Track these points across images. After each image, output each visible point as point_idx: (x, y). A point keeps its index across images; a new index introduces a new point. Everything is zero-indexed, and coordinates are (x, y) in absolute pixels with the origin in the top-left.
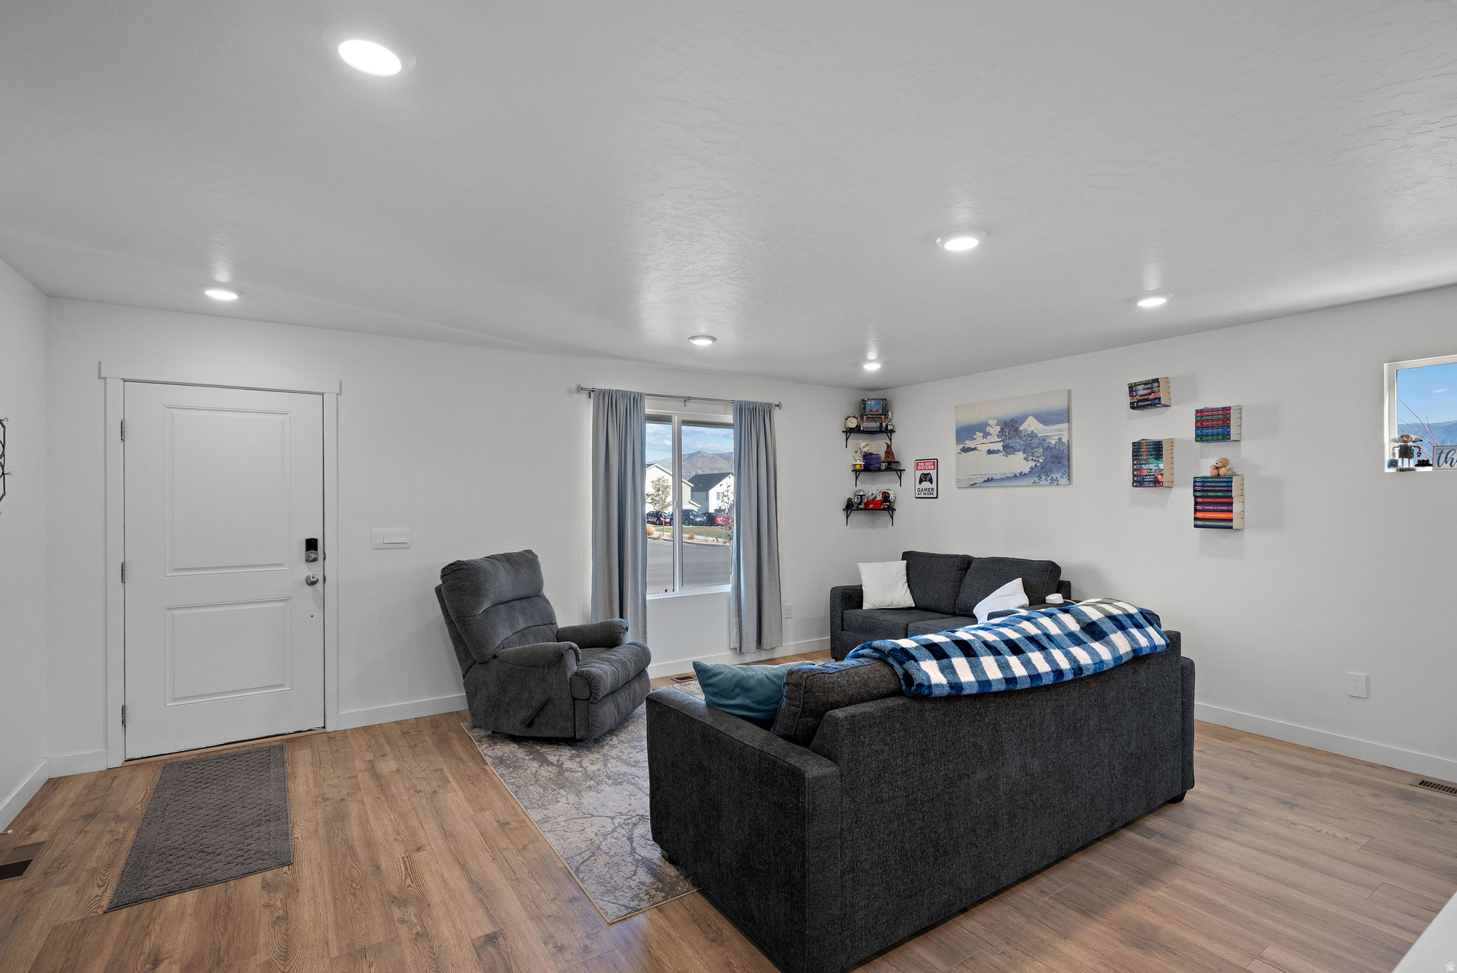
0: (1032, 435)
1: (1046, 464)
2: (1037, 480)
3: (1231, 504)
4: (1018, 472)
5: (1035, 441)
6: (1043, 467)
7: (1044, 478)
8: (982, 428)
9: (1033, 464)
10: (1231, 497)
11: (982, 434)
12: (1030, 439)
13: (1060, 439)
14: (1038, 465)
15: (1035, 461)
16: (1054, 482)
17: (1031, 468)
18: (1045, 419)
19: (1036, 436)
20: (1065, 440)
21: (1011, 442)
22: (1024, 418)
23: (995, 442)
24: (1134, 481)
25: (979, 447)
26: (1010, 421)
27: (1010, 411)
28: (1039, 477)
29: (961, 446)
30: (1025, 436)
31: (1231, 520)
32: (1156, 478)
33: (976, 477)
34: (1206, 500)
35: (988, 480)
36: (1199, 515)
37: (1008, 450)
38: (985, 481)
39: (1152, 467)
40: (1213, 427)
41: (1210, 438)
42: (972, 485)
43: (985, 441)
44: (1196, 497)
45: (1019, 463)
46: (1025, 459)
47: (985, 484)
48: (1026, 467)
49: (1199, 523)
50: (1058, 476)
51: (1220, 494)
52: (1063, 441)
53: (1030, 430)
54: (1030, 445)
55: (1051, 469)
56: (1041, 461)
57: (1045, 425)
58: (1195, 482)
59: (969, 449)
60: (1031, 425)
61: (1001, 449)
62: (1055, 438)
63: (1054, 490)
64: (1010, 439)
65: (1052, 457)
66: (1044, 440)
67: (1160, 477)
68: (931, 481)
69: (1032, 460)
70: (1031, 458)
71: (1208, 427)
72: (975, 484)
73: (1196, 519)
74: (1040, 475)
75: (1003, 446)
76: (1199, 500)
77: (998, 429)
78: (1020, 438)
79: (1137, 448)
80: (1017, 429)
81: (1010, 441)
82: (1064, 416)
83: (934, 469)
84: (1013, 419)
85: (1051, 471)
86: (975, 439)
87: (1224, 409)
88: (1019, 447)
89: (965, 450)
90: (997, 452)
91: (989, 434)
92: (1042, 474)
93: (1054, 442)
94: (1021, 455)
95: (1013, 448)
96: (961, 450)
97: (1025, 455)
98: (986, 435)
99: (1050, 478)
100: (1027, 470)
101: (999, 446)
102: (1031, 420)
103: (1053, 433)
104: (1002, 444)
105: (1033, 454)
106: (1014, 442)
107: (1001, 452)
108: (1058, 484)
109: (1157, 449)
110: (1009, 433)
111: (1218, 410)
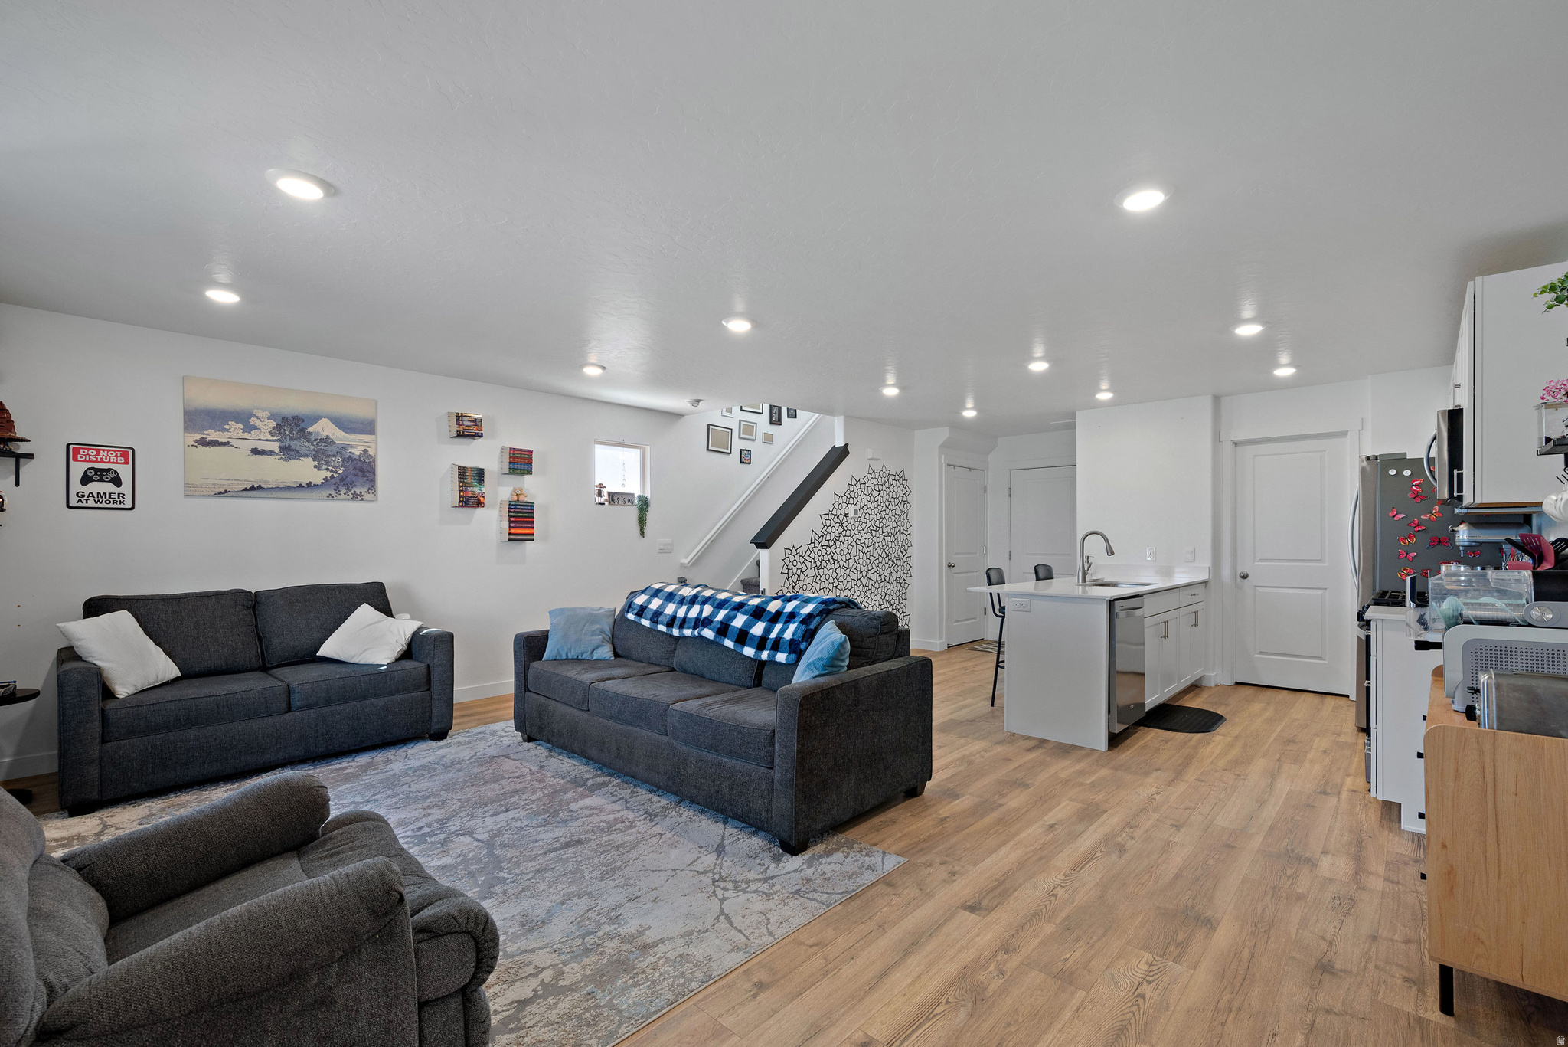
0: (327, 441)
1: (347, 477)
2: (333, 493)
3: (533, 522)
4: (304, 481)
5: (332, 449)
6: (342, 479)
7: (343, 491)
8: (244, 419)
9: (329, 474)
10: (533, 517)
11: (241, 426)
12: (324, 444)
13: (365, 451)
14: (336, 476)
15: (332, 471)
16: (355, 496)
17: (326, 479)
18: (341, 423)
19: (333, 442)
20: (371, 452)
21: (295, 444)
22: (316, 419)
23: (267, 440)
24: (460, 501)
25: (234, 442)
26: (293, 418)
27: (293, 405)
28: (337, 490)
29: (198, 436)
30: (316, 440)
31: (533, 534)
32: (479, 499)
33: (230, 482)
34: (517, 519)
35: (252, 488)
36: (512, 531)
37: (287, 452)
38: (246, 490)
39: (476, 490)
40: (521, 463)
41: (519, 471)
42: (220, 493)
43: (246, 435)
44: (510, 517)
45: (305, 470)
46: (315, 466)
47: (246, 493)
48: (319, 477)
49: (512, 537)
50: (363, 490)
51: (526, 515)
52: (370, 453)
53: (324, 434)
54: (322, 451)
55: (353, 482)
56: (341, 472)
57: (347, 433)
58: (510, 505)
59: (215, 443)
60: (324, 428)
61: (277, 450)
62: (359, 448)
63: (355, 506)
64: (292, 439)
65: (355, 469)
66: (344, 449)
67: (482, 499)
68: (117, 481)
69: (327, 469)
70: (326, 467)
71: (517, 463)
72: (226, 492)
73: (510, 534)
74: (338, 488)
75: (279, 447)
76: (512, 519)
77: (273, 424)
78: (309, 441)
79: (462, 472)
80: (303, 430)
81: (292, 443)
82: (367, 427)
83: (126, 462)
84: (298, 417)
85: (353, 484)
86: (227, 430)
87: (528, 451)
88: (308, 452)
89: (204, 443)
90: (270, 453)
91: (255, 428)
92: (340, 487)
93: (357, 453)
94: (309, 462)
95: (298, 452)
96: (196, 441)
97: (316, 463)
98: (249, 428)
99: (352, 492)
100: (319, 481)
101: (274, 446)
102: (324, 422)
103: (356, 443)
104: (278, 444)
105: (328, 463)
106: (299, 444)
107: (277, 454)
108: (362, 499)
109: (480, 475)
110: (291, 432)
111: (524, 451)
